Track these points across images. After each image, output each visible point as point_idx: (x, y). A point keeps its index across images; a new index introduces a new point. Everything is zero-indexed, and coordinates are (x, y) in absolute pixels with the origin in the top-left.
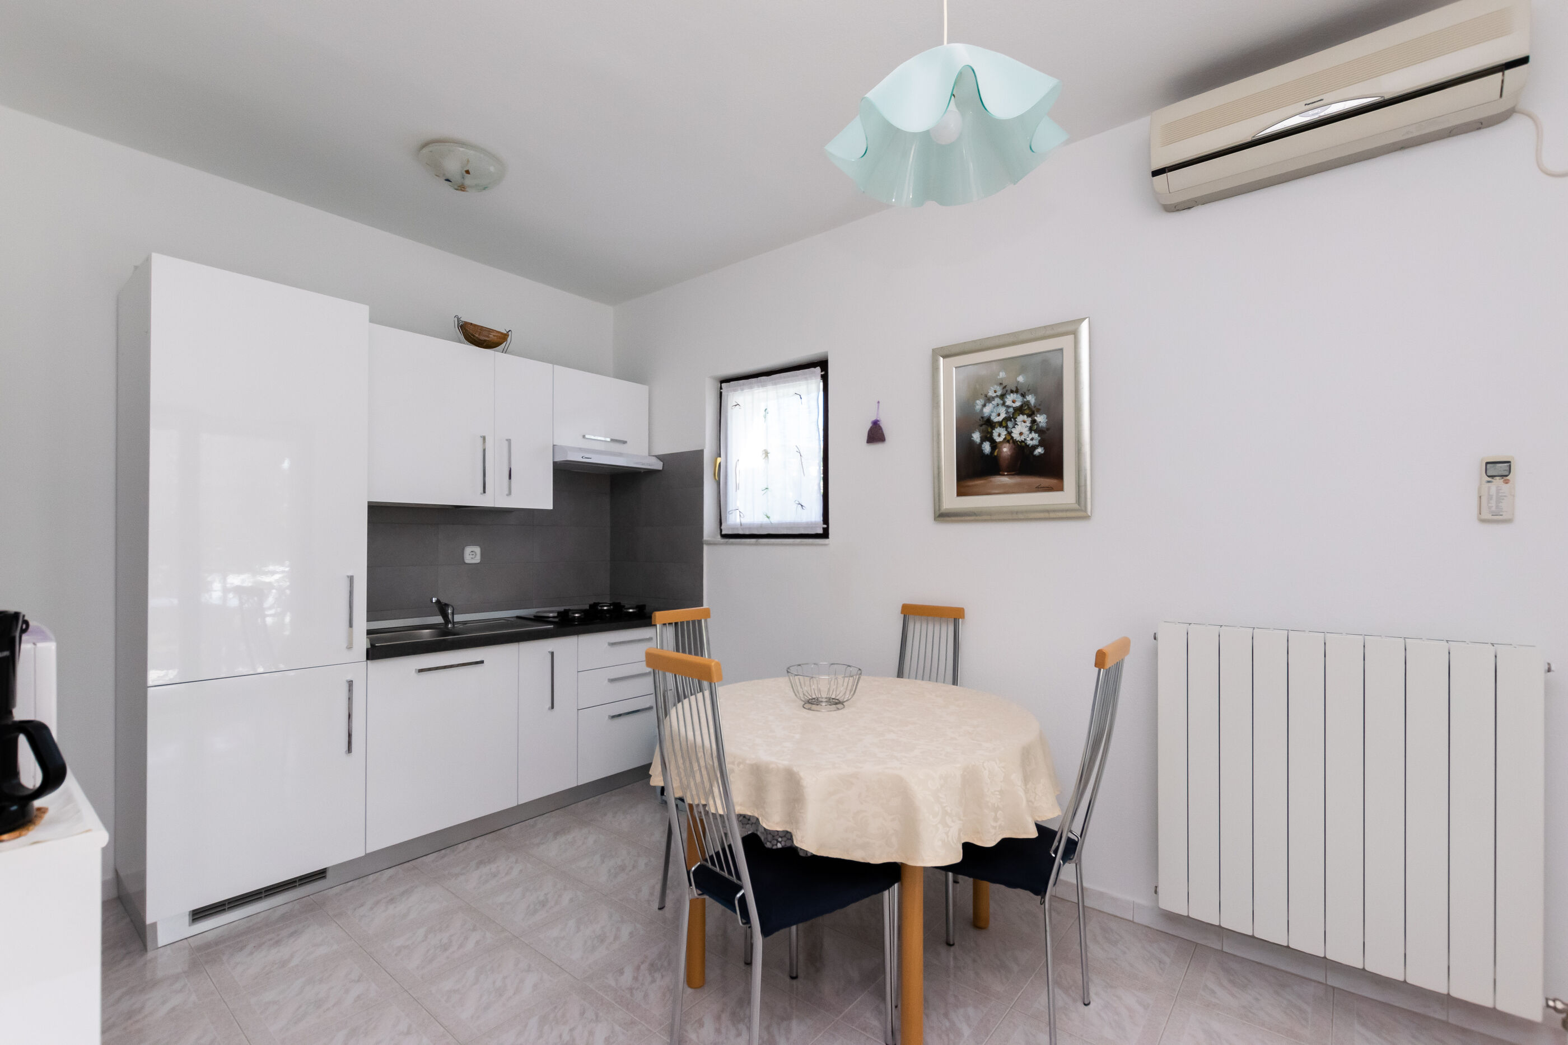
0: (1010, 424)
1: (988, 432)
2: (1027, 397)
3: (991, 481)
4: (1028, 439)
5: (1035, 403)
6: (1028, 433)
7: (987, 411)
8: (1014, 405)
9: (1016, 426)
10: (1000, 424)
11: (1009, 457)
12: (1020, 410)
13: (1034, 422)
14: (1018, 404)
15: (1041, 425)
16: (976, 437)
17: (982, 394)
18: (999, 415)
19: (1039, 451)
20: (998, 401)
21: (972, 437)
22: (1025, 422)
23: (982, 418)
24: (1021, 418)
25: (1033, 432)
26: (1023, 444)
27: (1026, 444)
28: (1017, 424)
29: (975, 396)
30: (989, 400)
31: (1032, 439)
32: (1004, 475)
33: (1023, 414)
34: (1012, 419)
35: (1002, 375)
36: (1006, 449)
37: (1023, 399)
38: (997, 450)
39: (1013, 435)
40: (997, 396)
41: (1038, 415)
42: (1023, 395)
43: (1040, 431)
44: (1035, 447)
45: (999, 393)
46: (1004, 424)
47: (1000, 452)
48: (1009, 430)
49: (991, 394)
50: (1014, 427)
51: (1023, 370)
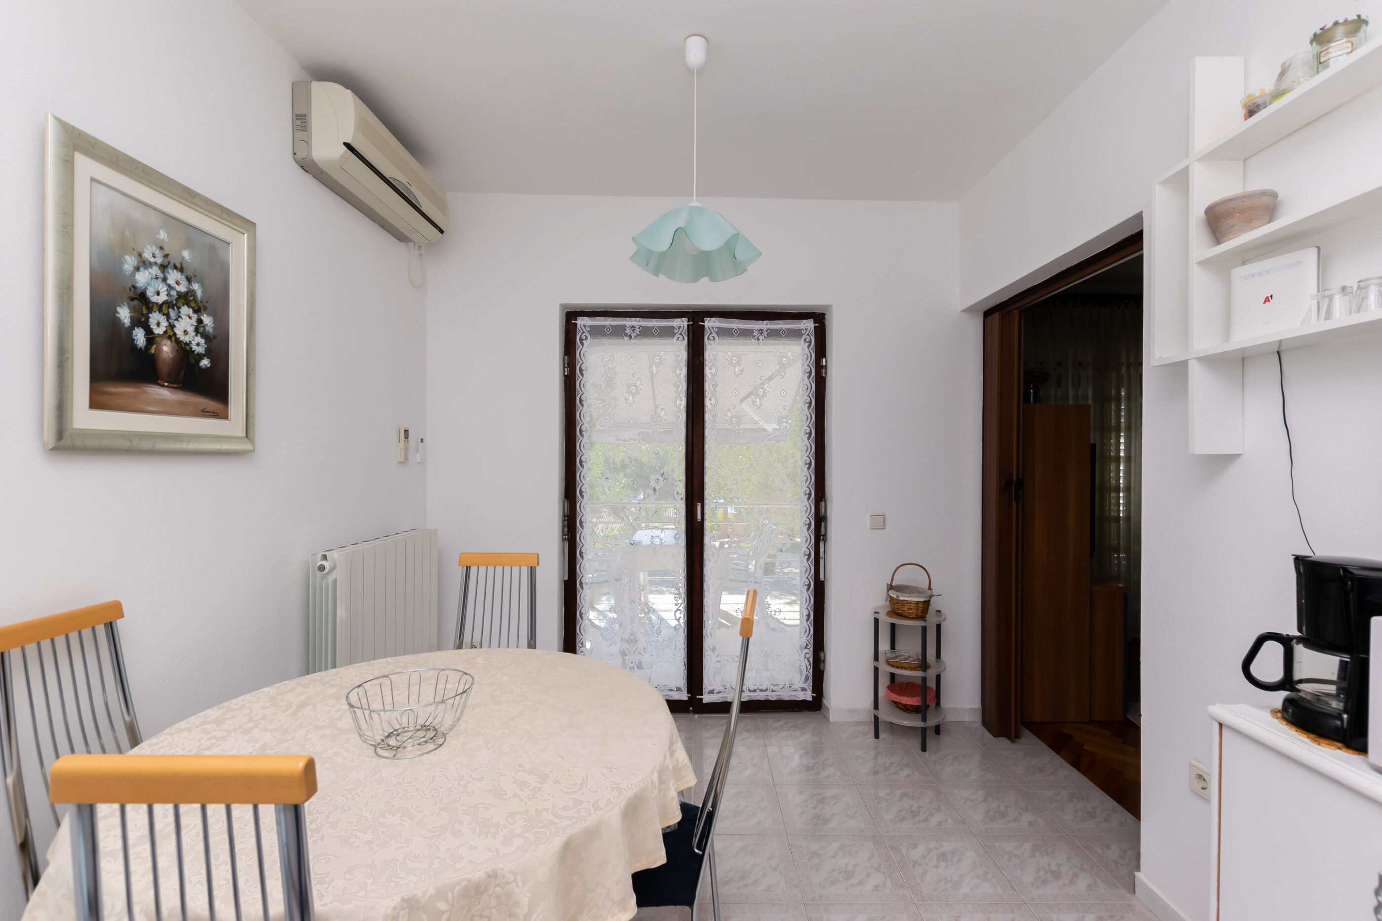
0: (173, 314)
1: (142, 314)
2: (193, 284)
3: (145, 392)
4: (193, 342)
5: (201, 296)
6: (193, 334)
7: (142, 278)
8: (179, 288)
9: (180, 319)
10: (160, 308)
11: (171, 362)
12: (186, 298)
13: (200, 321)
14: (182, 288)
15: (207, 328)
16: (124, 314)
17: (134, 249)
18: (158, 294)
19: (205, 363)
20: (155, 271)
21: (118, 313)
22: (190, 318)
23: (134, 287)
24: (185, 310)
25: (199, 334)
26: (188, 348)
27: (191, 348)
28: (180, 317)
29: (124, 246)
30: (144, 264)
31: (198, 345)
32: (163, 386)
33: (189, 306)
34: (175, 307)
35: (163, 235)
36: (166, 349)
37: (189, 286)
38: (154, 346)
39: (176, 330)
40: (156, 263)
41: (205, 315)
42: (189, 280)
43: (204, 335)
44: (200, 357)
45: (159, 260)
46: (165, 311)
47: (159, 350)
48: (171, 321)
49: (147, 255)
50: (177, 320)
51: (189, 244)
